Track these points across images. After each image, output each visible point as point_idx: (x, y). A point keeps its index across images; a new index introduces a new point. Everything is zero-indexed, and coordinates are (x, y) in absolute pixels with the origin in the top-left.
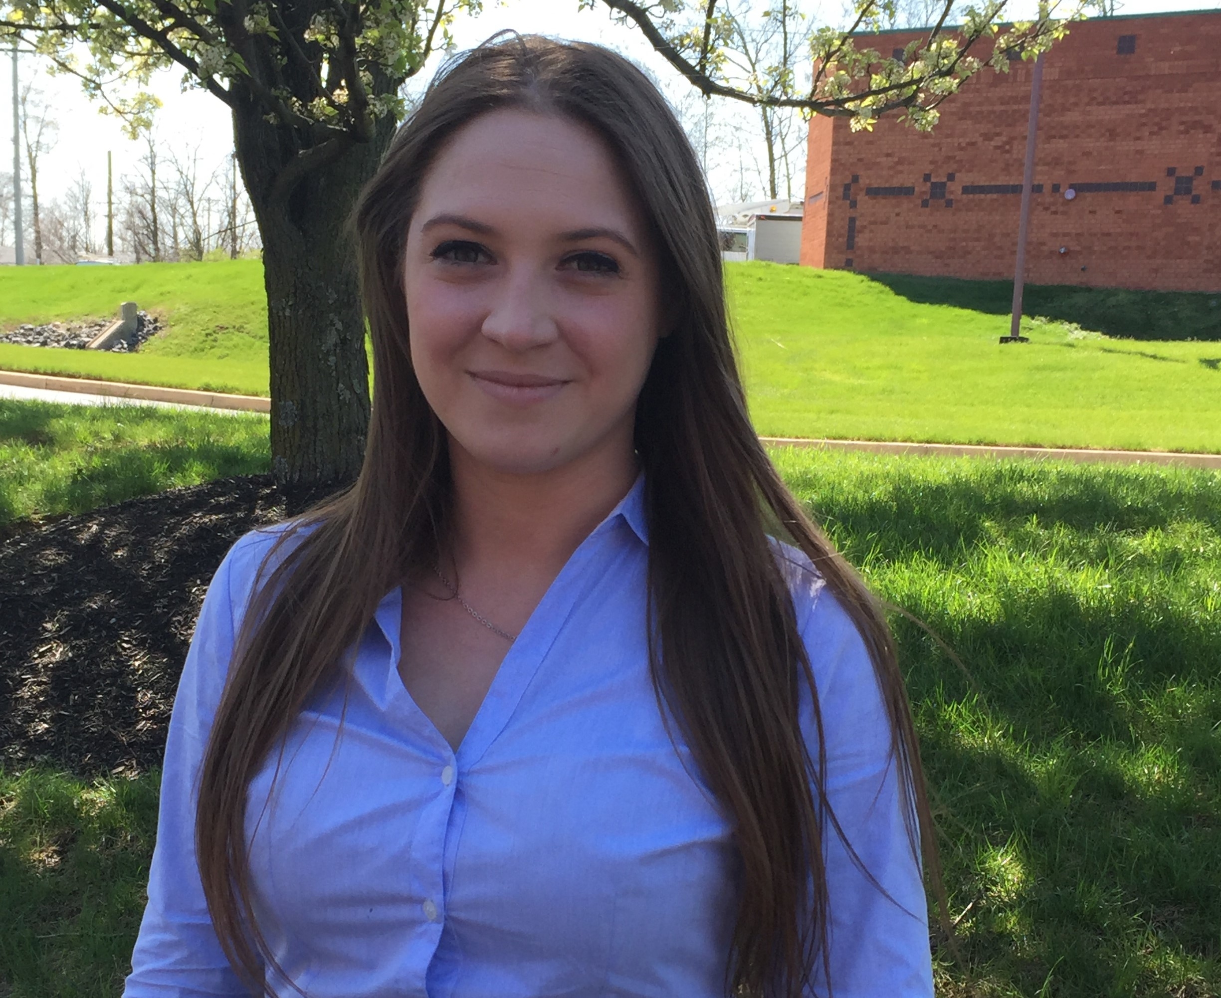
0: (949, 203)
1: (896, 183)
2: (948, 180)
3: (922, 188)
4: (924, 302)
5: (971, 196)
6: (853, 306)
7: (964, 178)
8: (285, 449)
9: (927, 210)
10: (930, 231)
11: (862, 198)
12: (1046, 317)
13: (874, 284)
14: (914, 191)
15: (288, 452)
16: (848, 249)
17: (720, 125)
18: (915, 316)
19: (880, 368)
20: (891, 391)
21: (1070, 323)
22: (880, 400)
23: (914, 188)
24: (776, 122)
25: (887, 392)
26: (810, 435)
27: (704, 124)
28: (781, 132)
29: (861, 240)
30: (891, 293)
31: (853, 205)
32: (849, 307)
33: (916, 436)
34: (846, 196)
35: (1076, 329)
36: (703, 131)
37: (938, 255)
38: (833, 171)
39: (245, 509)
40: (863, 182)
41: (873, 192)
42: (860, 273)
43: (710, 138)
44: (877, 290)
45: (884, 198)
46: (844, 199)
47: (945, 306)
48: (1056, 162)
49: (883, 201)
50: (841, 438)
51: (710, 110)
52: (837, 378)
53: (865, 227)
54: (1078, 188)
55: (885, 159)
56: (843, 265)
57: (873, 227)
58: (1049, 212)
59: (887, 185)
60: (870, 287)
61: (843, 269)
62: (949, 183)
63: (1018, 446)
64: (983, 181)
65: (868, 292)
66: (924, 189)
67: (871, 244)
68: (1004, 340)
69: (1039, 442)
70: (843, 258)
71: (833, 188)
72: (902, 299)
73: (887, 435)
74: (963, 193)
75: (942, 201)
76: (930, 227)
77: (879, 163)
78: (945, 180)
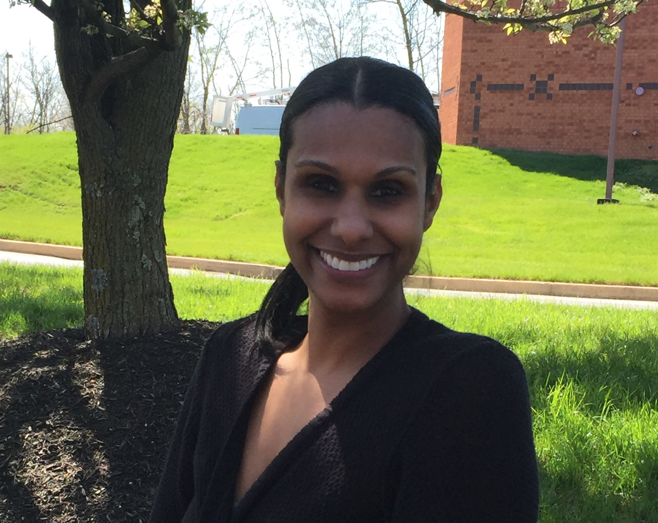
0: (550, 97)
1: (509, 81)
2: (549, 80)
3: (529, 85)
4: (533, 171)
5: (566, 92)
6: (479, 173)
7: (560, 79)
8: (97, 310)
9: (533, 102)
10: (536, 118)
11: (484, 92)
12: (624, 183)
13: (495, 157)
14: (523, 87)
15: (100, 312)
16: (474, 130)
17: (372, 36)
18: (526, 181)
19: (509, 222)
20: (519, 240)
21: (642, 187)
22: (511, 247)
23: (523, 85)
24: (414, 34)
25: (516, 241)
26: (461, 274)
27: (360, 35)
28: (418, 42)
29: (484, 123)
30: (508, 164)
31: (478, 97)
32: (477, 174)
33: (542, 276)
34: (472, 91)
35: (647, 192)
36: (360, 41)
37: (542, 136)
38: (463, 72)
39: (66, 363)
40: (485, 80)
41: (493, 88)
42: (484, 148)
43: (364, 46)
44: (497, 162)
45: (501, 92)
46: (471, 92)
47: (548, 174)
48: (630, 67)
49: (500, 95)
50: (485, 277)
51: (365, 24)
52: (477, 230)
53: (486, 114)
54: (646, 86)
55: (501, 63)
56: (471, 142)
57: (493, 114)
58: (624, 104)
59: (503, 83)
60: (492, 159)
61: (471, 145)
62: (549, 82)
63: (621, 284)
64: (574, 81)
65: (490, 163)
66: (531, 86)
67: (491, 127)
68: (600, 202)
69: (637, 281)
70: (471, 136)
71: (462, 84)
72: (516, 168)
73: (520, 274)
74: (560, 89)
75: (545, 95)
76: (536, 115)
77: (496, 67)
78: (546, 79)
